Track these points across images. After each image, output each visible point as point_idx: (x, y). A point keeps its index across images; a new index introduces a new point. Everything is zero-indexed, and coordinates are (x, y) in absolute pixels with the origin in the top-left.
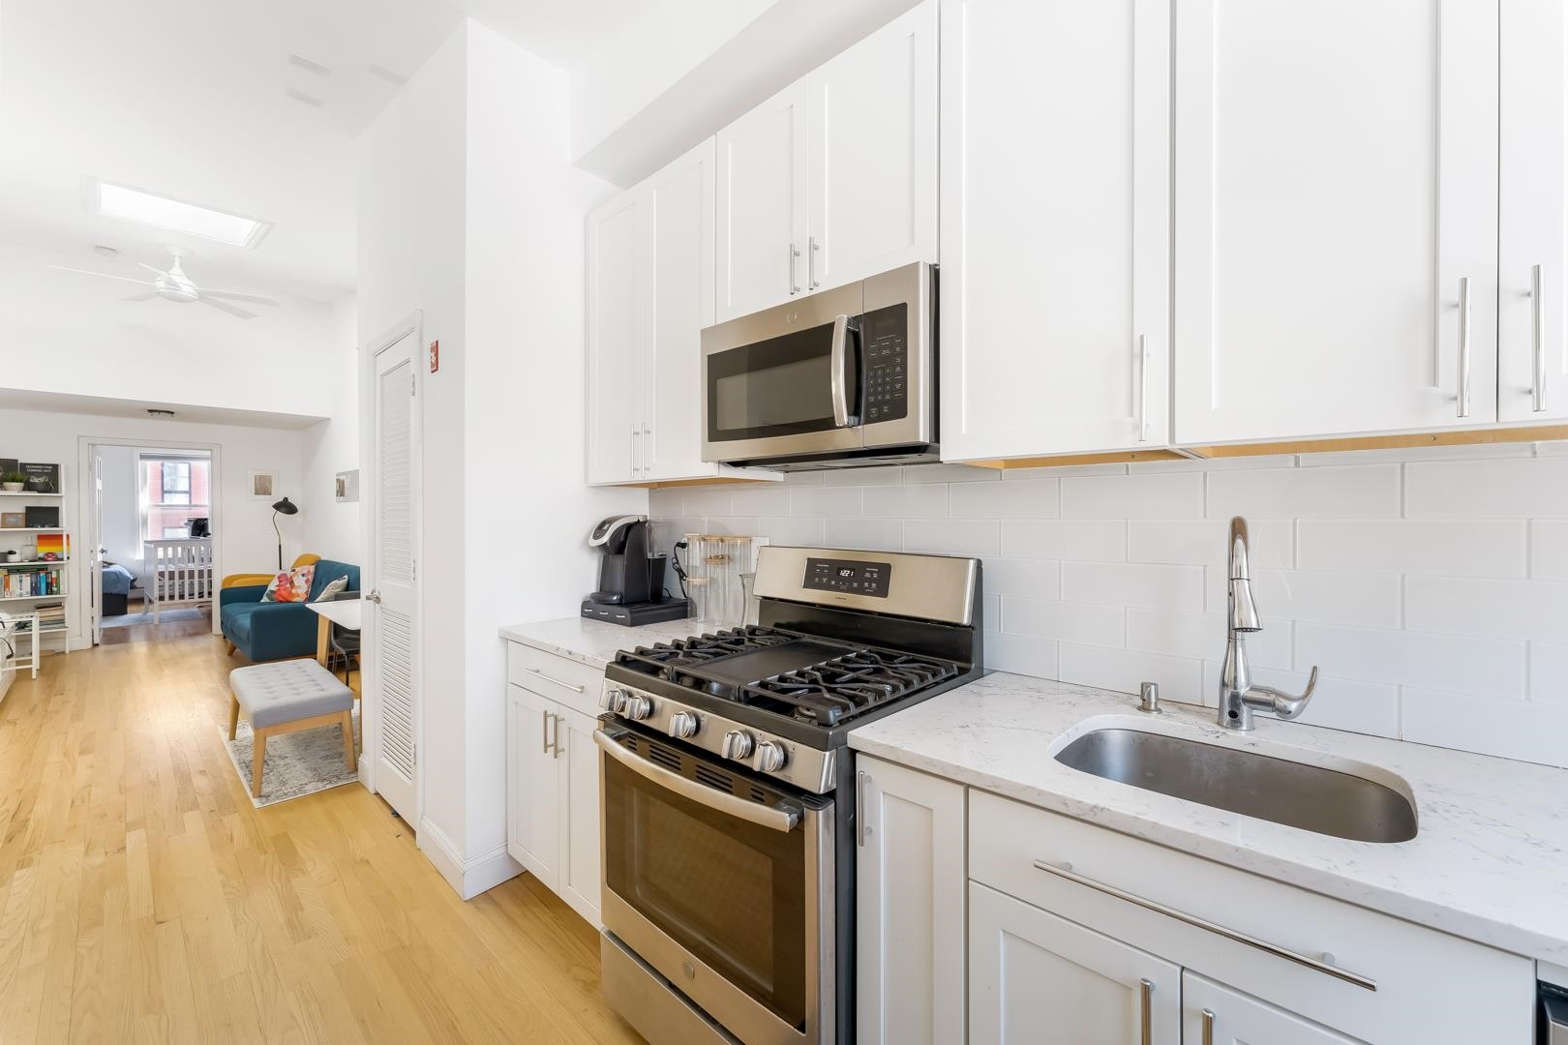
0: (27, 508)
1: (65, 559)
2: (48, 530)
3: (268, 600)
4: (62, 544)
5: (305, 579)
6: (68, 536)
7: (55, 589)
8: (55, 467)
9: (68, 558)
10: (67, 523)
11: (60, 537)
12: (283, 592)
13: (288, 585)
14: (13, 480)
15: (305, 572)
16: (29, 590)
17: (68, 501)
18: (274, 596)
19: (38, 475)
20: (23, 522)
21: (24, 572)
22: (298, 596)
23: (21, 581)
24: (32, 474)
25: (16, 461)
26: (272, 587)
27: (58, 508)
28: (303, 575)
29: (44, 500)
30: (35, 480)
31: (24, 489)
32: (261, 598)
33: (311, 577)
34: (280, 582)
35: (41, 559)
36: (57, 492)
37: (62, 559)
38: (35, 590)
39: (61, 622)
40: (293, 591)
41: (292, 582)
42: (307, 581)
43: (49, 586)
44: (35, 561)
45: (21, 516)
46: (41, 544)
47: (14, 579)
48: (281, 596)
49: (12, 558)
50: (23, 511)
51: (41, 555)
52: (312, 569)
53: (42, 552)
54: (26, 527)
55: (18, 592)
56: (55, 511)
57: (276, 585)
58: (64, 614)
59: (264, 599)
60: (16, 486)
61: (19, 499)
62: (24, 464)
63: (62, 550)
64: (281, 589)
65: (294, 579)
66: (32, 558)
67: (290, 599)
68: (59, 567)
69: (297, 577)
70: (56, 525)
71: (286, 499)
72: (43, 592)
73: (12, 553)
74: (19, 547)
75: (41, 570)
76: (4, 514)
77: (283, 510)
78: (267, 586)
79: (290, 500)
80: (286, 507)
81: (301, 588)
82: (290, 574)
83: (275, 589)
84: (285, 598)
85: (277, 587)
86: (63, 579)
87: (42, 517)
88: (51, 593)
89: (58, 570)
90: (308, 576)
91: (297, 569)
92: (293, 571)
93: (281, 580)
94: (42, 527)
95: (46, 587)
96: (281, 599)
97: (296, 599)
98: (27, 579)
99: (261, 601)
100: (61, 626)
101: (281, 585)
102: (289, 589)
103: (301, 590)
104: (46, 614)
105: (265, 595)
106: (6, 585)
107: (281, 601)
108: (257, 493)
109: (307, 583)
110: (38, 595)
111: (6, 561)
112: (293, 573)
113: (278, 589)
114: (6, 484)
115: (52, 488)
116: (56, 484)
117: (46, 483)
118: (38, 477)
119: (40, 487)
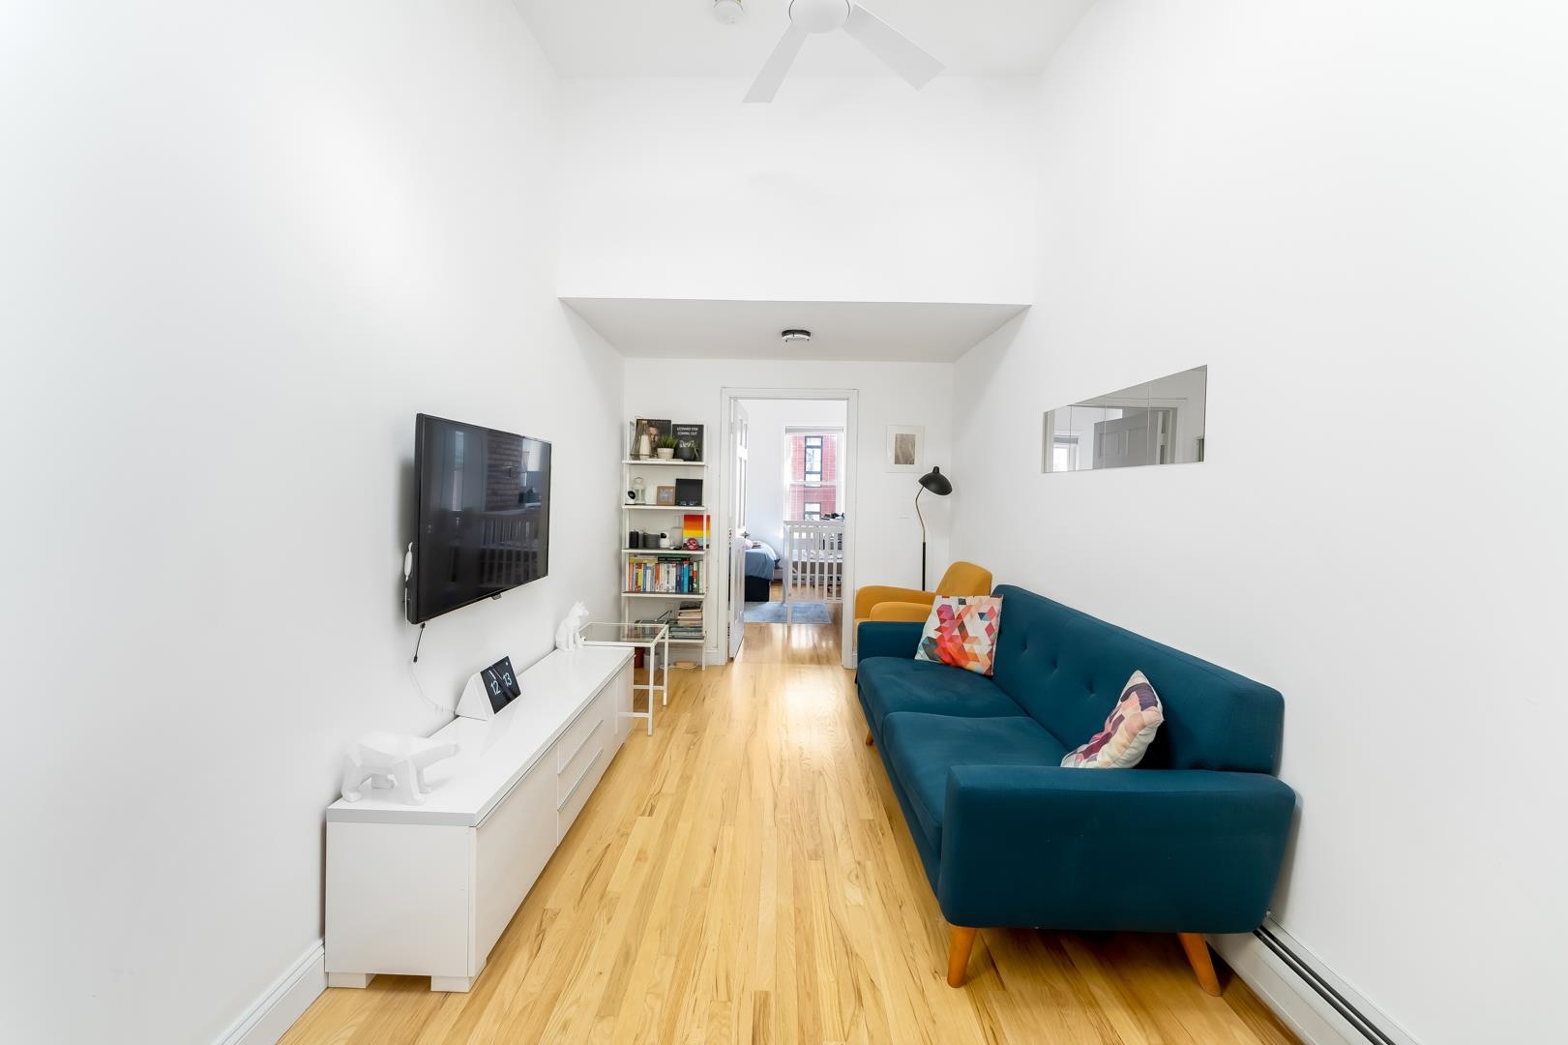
0: (678, 480)
1: (705, 548)
2: (692, 509)
3: (927, 658)
4: (701, 528)
5: (987, 623)
6: (708, 517)
7: (695, 586)
8: (701, 427)
9: (708, 546)
10: (711, 502)
11: (701, 518)
12: (950, 646)
13: (956, 632)
14: (665, 446)
15: (984, 610)
16: (674, 584)
17: (711, 471)
18: (937, 652)
19: (686, 439)
20: (672, 500)
21: (670, 563)
22: (976, 658)
23: (668, 572)
24: (682, 437)
25: (670, 421)
26: (931, 630)
28: (982, 615)
29: (691, 474)
30: (684, 445)
31: (674, 458)
32: (915, 652)
33: (995, 622)
34: (942, 621)
35: (685, 547)
36: (701, 460)
37: (700, 548)
38: (680, 588)
39: (698, 629)
40: (967, 647)
41: (962, 627)
42: (989, 629)
43: (691, 580)
44: (680, 549)
45: (672, 490)
46: (686, 527)
47: (663, 567)
48: (944, 649)
49: (664, 543)
50: (674, 485)
51: (685, 541)
52: (997, 604)
53: (688, 534)
54: (677, 504)
55: (665, 586)
56: (699, 483)
57: (938, 624)
58: (702, 619)
59: (921, 655)
60: (669, 451)
61: (668, 470)
62: (676, 426)
63: (702, 536)
64: (946, 638)
65: (966, 620)
66: (678, 544)
67: (963, 663)
68: (699, 559)
69: (972, 616)
70: (699, 503)
71: (936, 469)
72: (686, 590)
73: (663, 536)
74: (670, 528)
75: (685, 561)
76: (659, 488)
77: (933, 486)
78: (922, 625)
79: (941, 472)
80: (936, 483)
81: (980, 643)
82: (957, 609)
83: (935, 635)
84: (953, 658)
85: (939, 629)
86: (702, 574)
87: (689, 491)
88: (691, 591)
89: (698, 562)
90: (991, 619)
91: (969, 600)
92: (962, 602)
93: (944, 616)
94: (688, 505)
95: (689, 583)
96: (947, 659)
97: (972, 666)
98: (673, 571)
99: (916, 658)
100: (697, 634)
101: (946, 629)
102: (959, 640)
103: (979, 648)
104: (687, 618)
105: (920, 644)
106: (656, 577)
107: (948, 664)
108: (897, 462)
109: (989, 635)
110: (682, 593)
111: (658, 547)
112: (962, 607)
113: (942, 637)
114: (660, 450)
115: (696, 455)
116: (700, 450)
117: (691, 449)
118: (687, 441)
119: (686, 454)
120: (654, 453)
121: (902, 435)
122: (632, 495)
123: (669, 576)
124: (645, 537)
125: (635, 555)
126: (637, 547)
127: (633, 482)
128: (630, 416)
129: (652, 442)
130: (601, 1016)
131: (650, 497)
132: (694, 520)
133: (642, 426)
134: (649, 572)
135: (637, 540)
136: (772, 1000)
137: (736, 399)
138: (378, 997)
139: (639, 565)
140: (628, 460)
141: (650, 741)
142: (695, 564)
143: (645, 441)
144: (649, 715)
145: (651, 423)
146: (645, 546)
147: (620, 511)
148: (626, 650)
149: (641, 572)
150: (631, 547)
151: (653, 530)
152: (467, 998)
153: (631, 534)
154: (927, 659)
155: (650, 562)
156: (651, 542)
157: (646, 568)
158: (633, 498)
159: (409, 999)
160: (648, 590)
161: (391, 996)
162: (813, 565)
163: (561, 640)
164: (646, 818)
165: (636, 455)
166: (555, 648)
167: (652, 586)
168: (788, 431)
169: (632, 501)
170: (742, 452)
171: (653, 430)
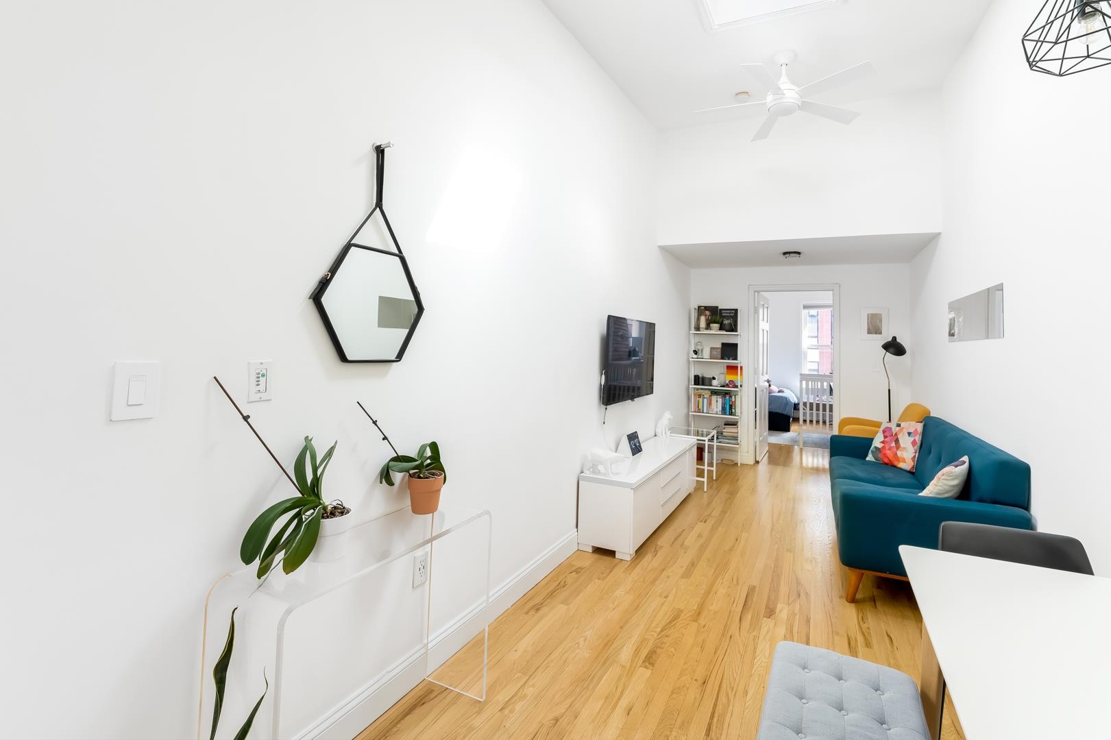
0: (723, 344)
1: (739, 387)
2: (731, 362)
4: (737, 374)
5: (911, 439)
6: (741, 367)
7: (733, 410)
8: (737, 310)
9: (741, 386)
10: (743, 358)
11: (736, 368)
12: (889, 453)
13: (893, 444)
15: (912, 431)
16: (721, 409)
17: (742, 338)
18: (880, 455)
19: (728, 318)
20: (719, 356)
21: (718, 395)
22: (904, 461)
23: (716, 401)
25: (717, 307)
26: (877, 443)
27: (737, 344)
28: (909, 434)
29: (729, 338)
30: (726, 322)
31: (720, 329)
32: (867, 456)
33: (918, 438)
34: (885, 437)
35: (727, 385)
37: (736, 387)
38: (724, 411)
39: (736, 438)
40: (899, 453)
41: (897, 441)
42: (914, 443)
43: (731, 407)
44: (724, 386)
45: (719, 350)
46: (728, 373)
47: (714, 398)
48: (885, 454)
49: (715, 382)
50: (720, 346)
51: (727, 382)
52: (920, 427)
53: (729, 378)
54: (722, 358)
55: (715, 409)
56: (735, 346)
57: (882, 439)
58: (737, 433)
59: (870, 458)
60: (716, 326)
61: (717, 336)
62: (721, 310)
63: (737, 379)
64: (887, 448)
65: (900, 437)
66: (723, 384)
67: (896, 463)
68: (736, 394)
69: (903, 434)
70: (736, 358)
71: (894, 338)
72: (728, 413)
73: (714, 378)
74: (718, 373)
75: (727, 394)
76: (711, 348)
77: (892, 350)
78: (873, 439)
79: (898, 340)
80: (895, 348)
81: (907, 451)
82: (895, 429)
83: (880, 446)
84: (890, 460)
85: (882, 442)
86: (738, 403)
87: (729, 351)
88: (731, 414)
89: (735, 396)
90: (916, 436)
91: (903, 424)
92: (899, 425)
93: (887, 434)
94: (729, 359)
95: (729, 408)
96: (886, 461)
97: (902, 465)
98: (720, 400)
99: (867, 459)
100: (735, 442)
101: (887, 442)
102: (895, 449)
103: (907, 455)
104: (728, 431)
105: (870, 451)
106: (710, 404)
107: (887, 464)
108: (869, 332)
109: (914, 446)
110: (725, 414)
111: (711, 385)
112: (898, 428)
113: (884, 447)
114: (711, 325)
115: (733, 328)
116: (736, 325)
117: (730, 324)
118: (727, 319)
119: (727, 327)
120: (708, 327)
121: (872, 314)
122: (696, 352)
123: (717, 403)
124: (703, 378)
125: (698, 389)
126: (698, 385)
127: (696, 344)
128: (694, 305)
129: (707, 320)
130: (682, 577)
131: (706, 353)
132: (732, 369)
133: (701, 310)
134: (705, 400)
135: (698, 380)
136: (757, 589)
137: (758, 292)
138: (596, 556)
139: (700, 396)
140: (693, 331)
141: (705, 495)
142: (733, 397)
143: (703, 319)
144: (705, 480)
145: (706, 308)
146: (703, 384)
147: (689, 362)
148: (692, 440)
149: (701, 400)
150: (695, 384)
151: (708, 375)
152: (629, 564)
153: (695, 376)
154: (874, 460)
155: (707, 394)
156: (707, 382)
157: (704, 398)
158: (696, 354)
159: (608, 559)
160: (705, 411)
161: (601, 556)
162: (818, 405)
163: (659, 431)
164: (702, 523)
165: (698, 328)
166: (656, 436)
167: (707, 409)
168: (805, 307)
169: (695, 356)
170: (764, 325)
171: (707, 313)
